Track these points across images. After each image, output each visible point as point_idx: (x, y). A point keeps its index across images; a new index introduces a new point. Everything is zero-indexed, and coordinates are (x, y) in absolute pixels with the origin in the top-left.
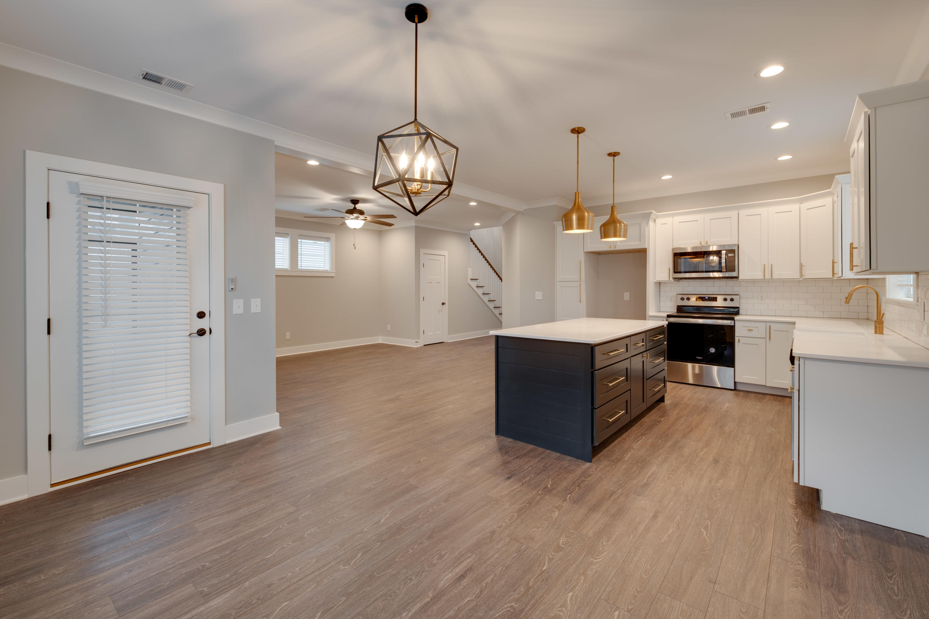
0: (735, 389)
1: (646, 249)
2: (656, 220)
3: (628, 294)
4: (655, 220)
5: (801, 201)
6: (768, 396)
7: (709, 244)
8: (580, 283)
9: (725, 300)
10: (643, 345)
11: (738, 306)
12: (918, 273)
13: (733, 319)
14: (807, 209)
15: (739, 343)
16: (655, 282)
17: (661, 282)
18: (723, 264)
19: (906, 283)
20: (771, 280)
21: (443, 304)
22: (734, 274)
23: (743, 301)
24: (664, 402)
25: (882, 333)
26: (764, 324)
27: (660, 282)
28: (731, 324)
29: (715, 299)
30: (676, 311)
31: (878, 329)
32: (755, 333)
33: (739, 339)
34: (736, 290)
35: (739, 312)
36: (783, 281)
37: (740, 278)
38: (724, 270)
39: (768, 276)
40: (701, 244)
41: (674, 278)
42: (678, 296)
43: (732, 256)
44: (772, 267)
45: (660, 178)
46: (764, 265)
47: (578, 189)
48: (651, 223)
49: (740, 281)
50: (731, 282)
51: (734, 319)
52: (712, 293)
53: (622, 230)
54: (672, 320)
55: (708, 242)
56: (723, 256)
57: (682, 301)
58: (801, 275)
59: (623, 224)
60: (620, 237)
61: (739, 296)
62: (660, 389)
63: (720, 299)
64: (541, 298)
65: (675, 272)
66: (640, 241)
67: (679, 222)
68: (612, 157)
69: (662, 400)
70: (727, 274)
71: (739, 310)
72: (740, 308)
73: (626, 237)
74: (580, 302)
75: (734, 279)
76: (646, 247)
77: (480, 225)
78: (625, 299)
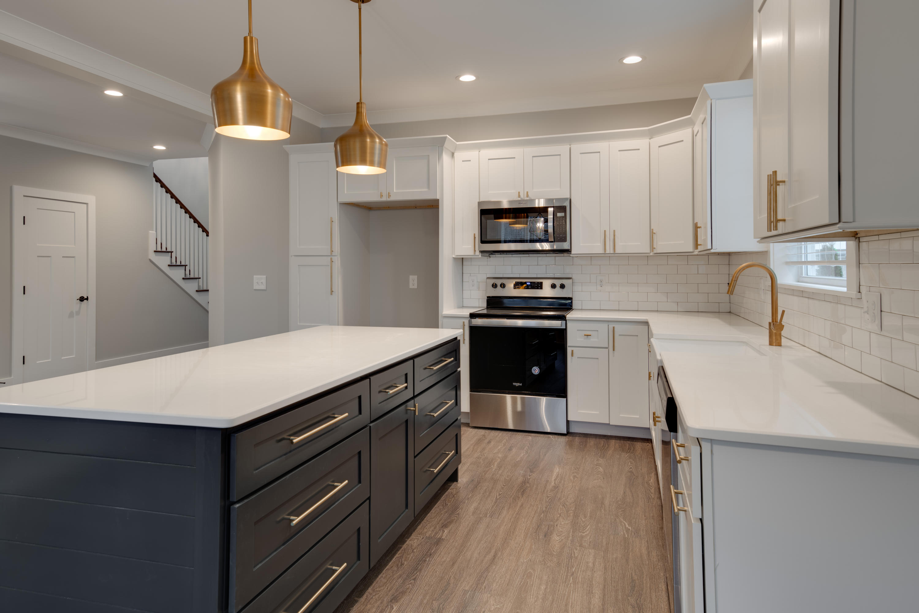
0: (568, 433)
1: (437, 201)
2: (455, 154)
3: (415, 277)
4: (453, 154)
5: (652, 134)
6: (613, 442)
7: (531, 196)
8: (331, 259)
9: (553, 286)
10: (406, 387)
11: (570, 296)
12: (859, 239)
13: (563, 318)
14: (659, 147)
15: (573, 357)
16: (455, 259)
17: (465, 258)
18: (550, 230)
19: (795, 259)
20: (613, 255)
21: (82, 299)
22: (565, 246)
23: (577, 288)
24: (457, 481)
25: (779, 345)
26: (605, 325)
27: (463, 258)
28: (562, 326)
29: (539, 286)
30: (486, 306)
31: (774, 338)
32: (593, 341)
33: (572, 351)
34: (568, 271)
35: (571, 306)
36: (628, 257)
37: (573, 252)
38: (551, 239)
39: (609, 250)
40: (519, 196)
41: (482, 252)
42: (489, 280)
43: (563, 217)
44: (614, 236)
45: (458, 77)
46: (605, 231)
47: (250, 31)
48: (446, 157)
49: (573, 257)
50: (560, 258)
51: (566, 318)
52: (536, 277)
53: (377, 152)
54: (479, 322)
55: (529, 194)
56: (550, 217)
57: (494, 289)
58: (652, 248)
59: (377, 140)
60: (372, 164)
61: (571, 280)
62: (447, 462)
63: (547, 284)
64: (263, 287)
65: (483, 242)
66: (429, 187)
67: (489, 159)
68: (358, 4)
69: (454, 477)
70: (556, 246)
71: (572, 302)
72: (573, 299)
73: (384, 167)
74: (331, 294)
75: (566, 254)
76: (438, 198)
77: (165, 149)
78: (411, 286)
